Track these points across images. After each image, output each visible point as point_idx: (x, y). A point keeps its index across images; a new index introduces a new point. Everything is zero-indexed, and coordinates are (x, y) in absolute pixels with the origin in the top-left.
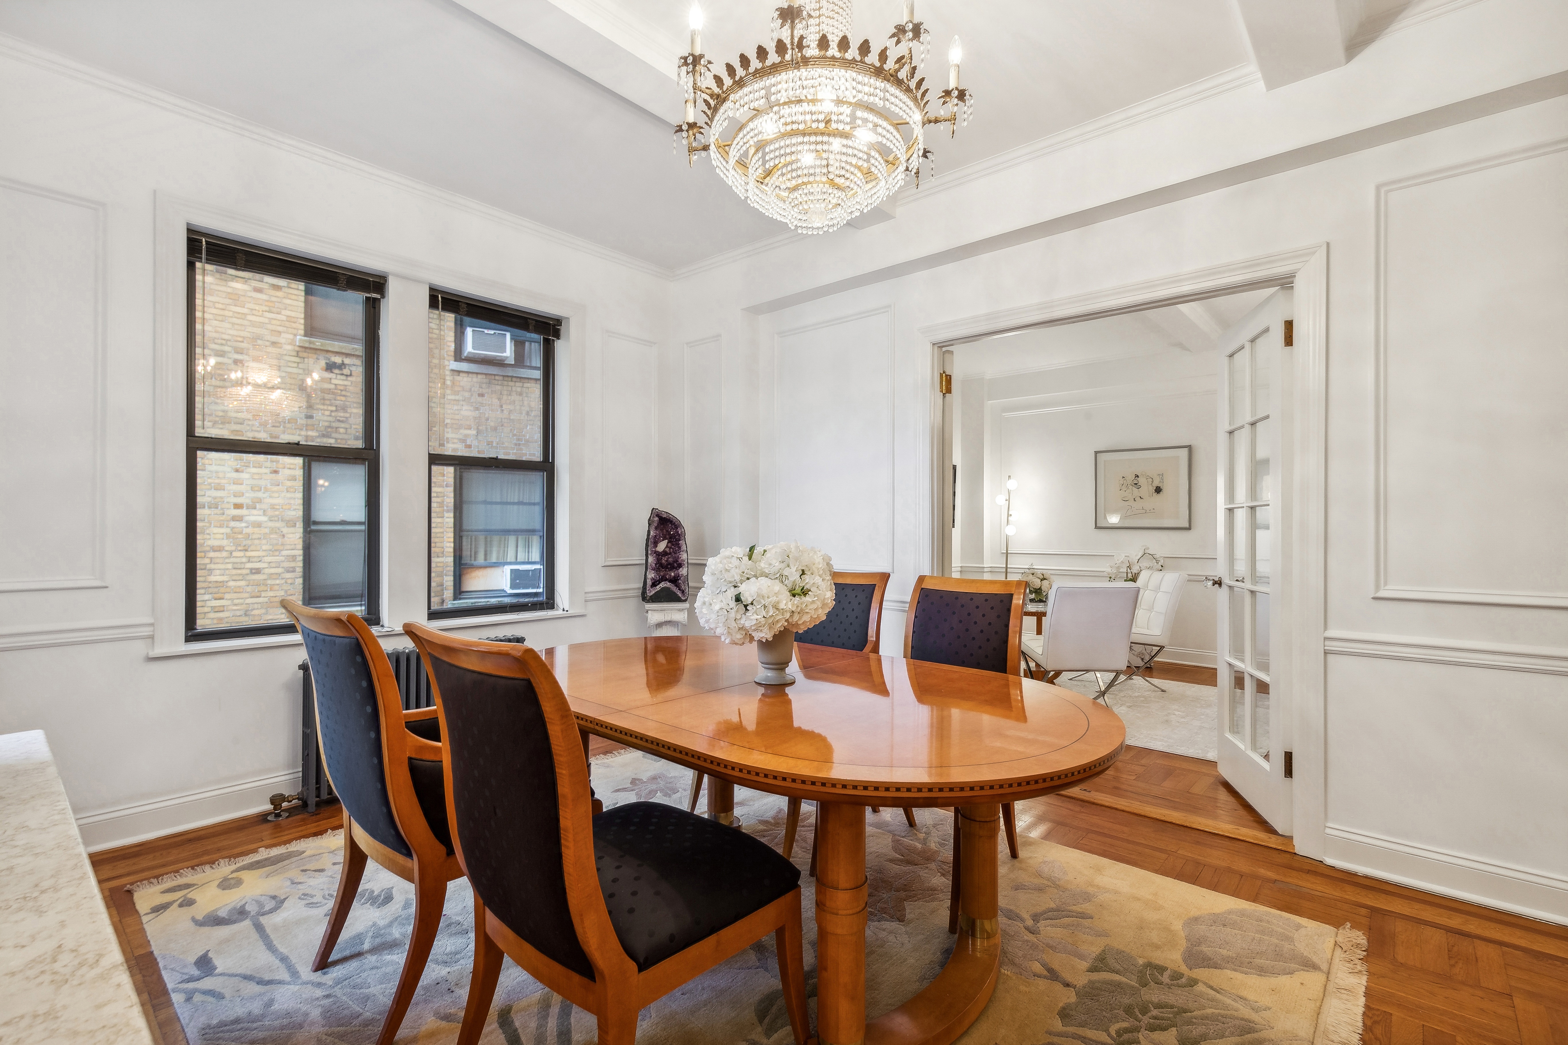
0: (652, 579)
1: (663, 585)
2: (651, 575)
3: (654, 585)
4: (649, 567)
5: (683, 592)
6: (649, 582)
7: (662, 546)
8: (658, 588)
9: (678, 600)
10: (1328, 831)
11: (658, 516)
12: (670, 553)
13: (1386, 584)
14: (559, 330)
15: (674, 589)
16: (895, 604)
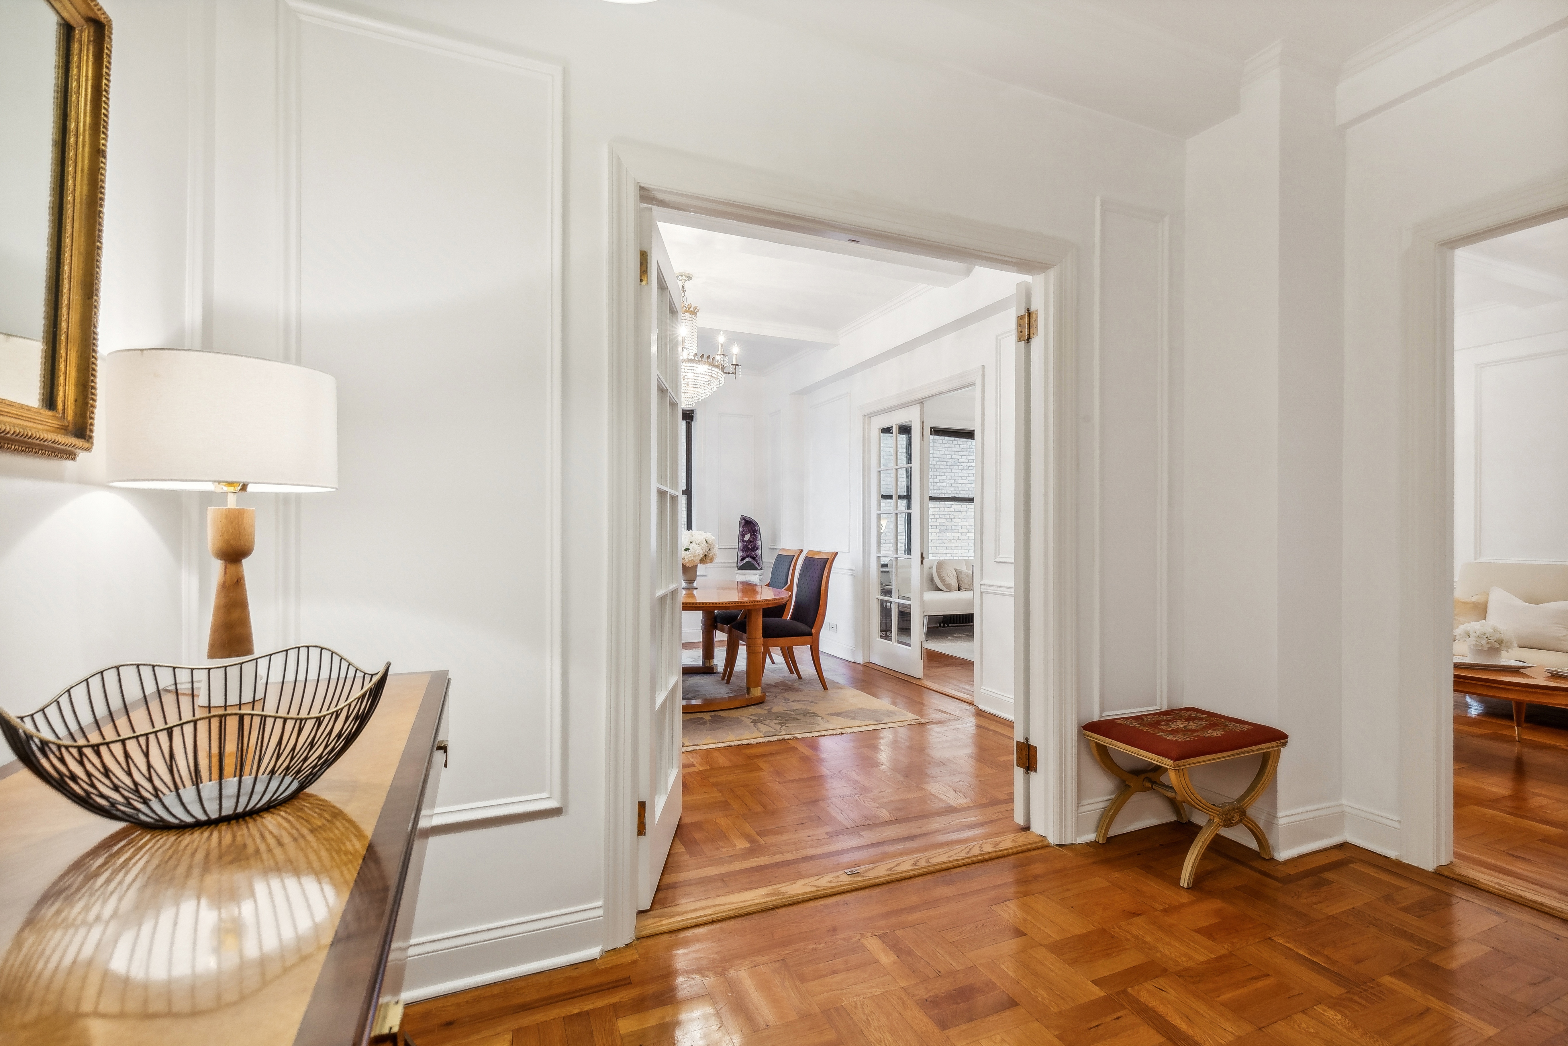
0: (741, 556)
1: (747, 560)
2: (741, 554)
3: (743, 559)
4: (739, 549)
5: (759, 564)
6: (740, 558)
7: (747, 537)
8: (744, 561)
9: (756, 569)
10: (982, 690)
11: (744, 519)
12: (753, 542)
13: (999, 555)
14: (693, 416)
15: (754, 562)
16: (847, 571)
